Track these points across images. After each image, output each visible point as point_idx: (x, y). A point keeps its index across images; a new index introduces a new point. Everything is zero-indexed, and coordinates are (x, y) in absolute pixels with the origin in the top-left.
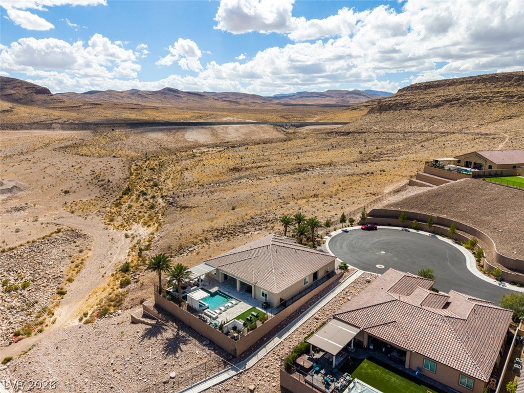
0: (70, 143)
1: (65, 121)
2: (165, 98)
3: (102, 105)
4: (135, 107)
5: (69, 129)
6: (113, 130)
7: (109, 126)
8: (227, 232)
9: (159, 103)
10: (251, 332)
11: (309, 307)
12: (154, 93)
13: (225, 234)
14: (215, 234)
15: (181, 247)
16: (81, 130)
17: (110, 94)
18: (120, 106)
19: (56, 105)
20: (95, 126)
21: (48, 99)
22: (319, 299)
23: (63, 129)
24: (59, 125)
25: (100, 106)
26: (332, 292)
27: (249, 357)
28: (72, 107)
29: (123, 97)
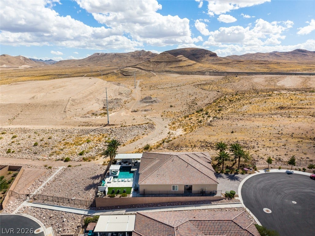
0: (204, 82)
1: (214, 71)
2: (294, 56)
3: (243, 62)
4: (264, 62)
5: (213, 75)
6: (237, 76)
7: (235, 74)
8: (211, 146)
9: (289, 60)
10: (109, 197)
11: (165, 206)
12: (286, 54)
13: (208, 147)
14: (203, 144)
15: (178, 146)
16: (219, 76)
17: (256, 55)
18: (254, 62)
19: (217, 62)
20: (227, 74)
21: (215, 59)
22: (179, 205)
23: (210, 75)
24: (209, 73)
25: (242, 63)
26: (195, 206)
27: (100, 211)
28: (225, 63)
29: (265, 57)
